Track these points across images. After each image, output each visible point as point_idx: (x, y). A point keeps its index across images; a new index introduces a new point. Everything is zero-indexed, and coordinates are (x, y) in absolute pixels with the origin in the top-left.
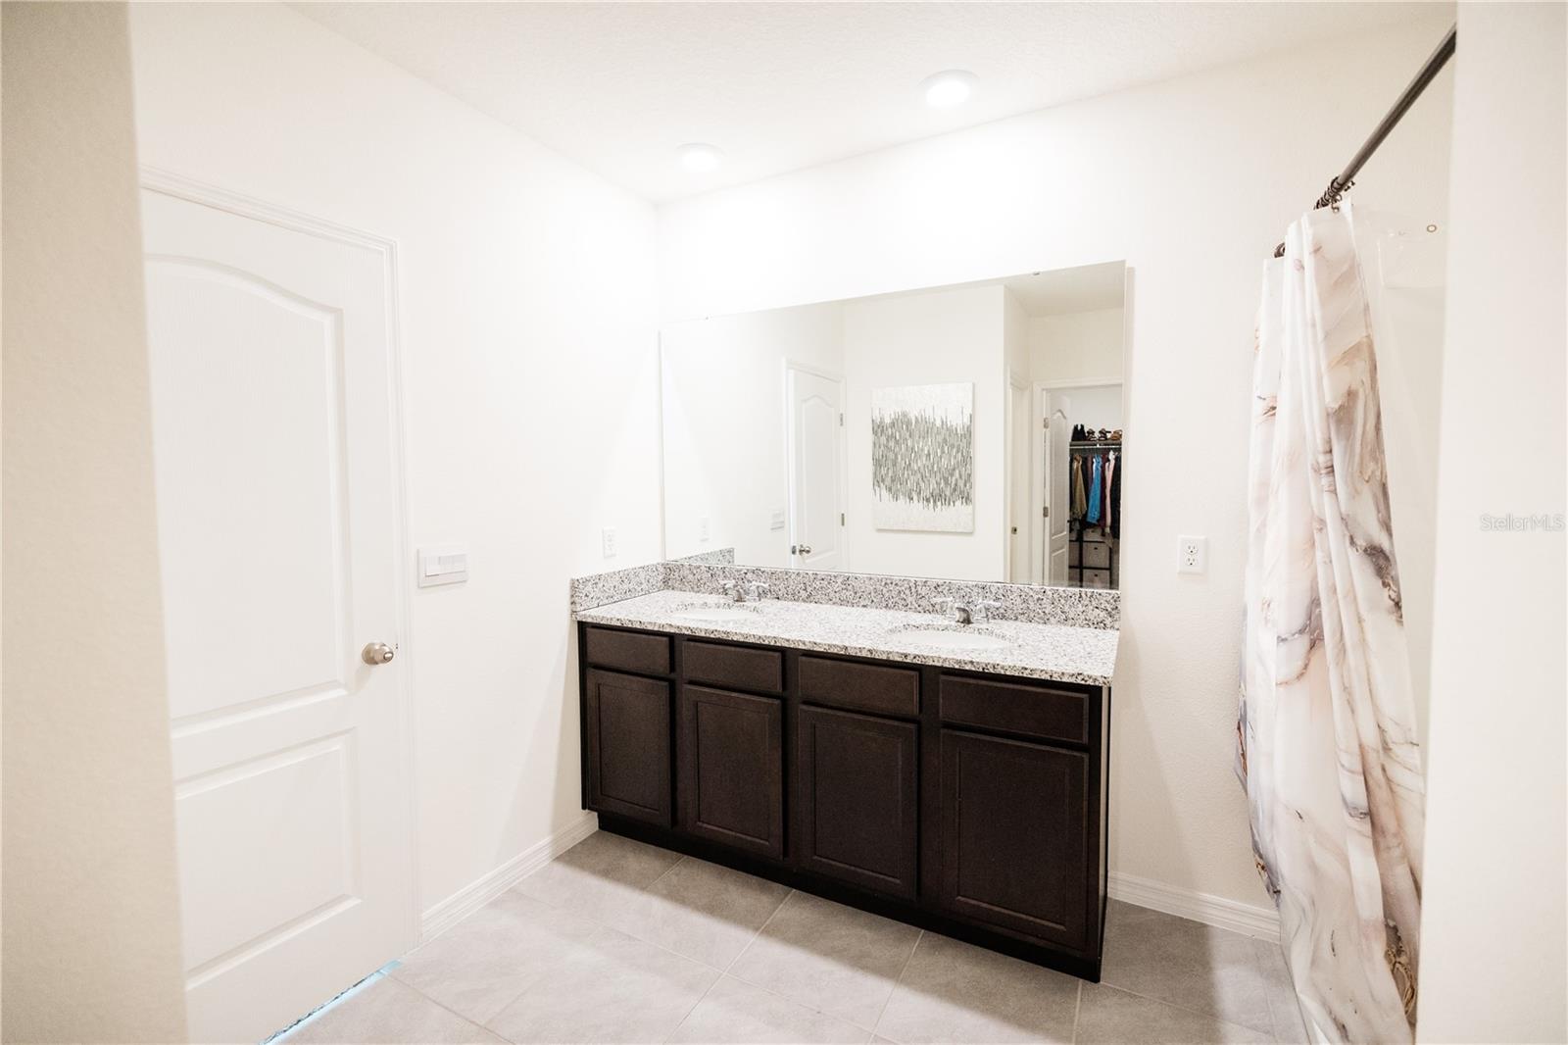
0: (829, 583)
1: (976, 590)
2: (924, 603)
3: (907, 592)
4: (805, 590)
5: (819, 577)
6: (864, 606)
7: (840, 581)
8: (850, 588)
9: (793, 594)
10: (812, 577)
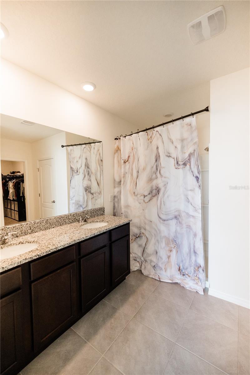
0: (40, 224)
1: (82, 213)
2: (70, 221)
3: (66, 219)
4: (31, 229)
5: (36, 223)
6: (53, 227)
7: (44, 222)
8: (48, 223)
9: (25, 233)
10: (33, 223)
